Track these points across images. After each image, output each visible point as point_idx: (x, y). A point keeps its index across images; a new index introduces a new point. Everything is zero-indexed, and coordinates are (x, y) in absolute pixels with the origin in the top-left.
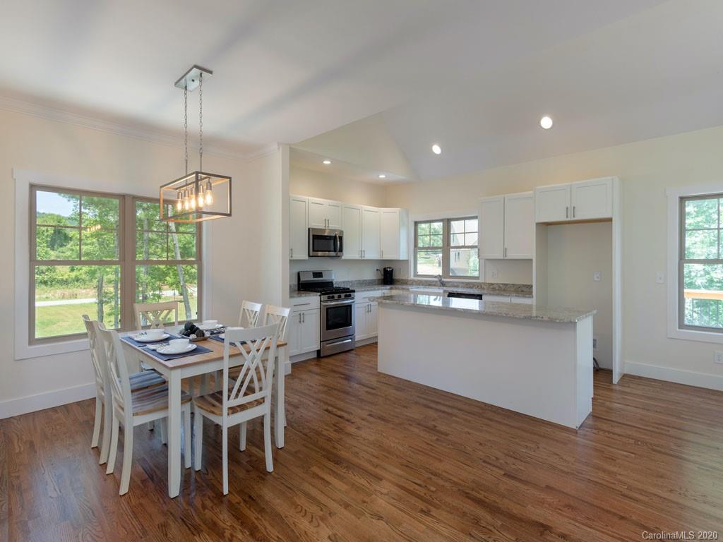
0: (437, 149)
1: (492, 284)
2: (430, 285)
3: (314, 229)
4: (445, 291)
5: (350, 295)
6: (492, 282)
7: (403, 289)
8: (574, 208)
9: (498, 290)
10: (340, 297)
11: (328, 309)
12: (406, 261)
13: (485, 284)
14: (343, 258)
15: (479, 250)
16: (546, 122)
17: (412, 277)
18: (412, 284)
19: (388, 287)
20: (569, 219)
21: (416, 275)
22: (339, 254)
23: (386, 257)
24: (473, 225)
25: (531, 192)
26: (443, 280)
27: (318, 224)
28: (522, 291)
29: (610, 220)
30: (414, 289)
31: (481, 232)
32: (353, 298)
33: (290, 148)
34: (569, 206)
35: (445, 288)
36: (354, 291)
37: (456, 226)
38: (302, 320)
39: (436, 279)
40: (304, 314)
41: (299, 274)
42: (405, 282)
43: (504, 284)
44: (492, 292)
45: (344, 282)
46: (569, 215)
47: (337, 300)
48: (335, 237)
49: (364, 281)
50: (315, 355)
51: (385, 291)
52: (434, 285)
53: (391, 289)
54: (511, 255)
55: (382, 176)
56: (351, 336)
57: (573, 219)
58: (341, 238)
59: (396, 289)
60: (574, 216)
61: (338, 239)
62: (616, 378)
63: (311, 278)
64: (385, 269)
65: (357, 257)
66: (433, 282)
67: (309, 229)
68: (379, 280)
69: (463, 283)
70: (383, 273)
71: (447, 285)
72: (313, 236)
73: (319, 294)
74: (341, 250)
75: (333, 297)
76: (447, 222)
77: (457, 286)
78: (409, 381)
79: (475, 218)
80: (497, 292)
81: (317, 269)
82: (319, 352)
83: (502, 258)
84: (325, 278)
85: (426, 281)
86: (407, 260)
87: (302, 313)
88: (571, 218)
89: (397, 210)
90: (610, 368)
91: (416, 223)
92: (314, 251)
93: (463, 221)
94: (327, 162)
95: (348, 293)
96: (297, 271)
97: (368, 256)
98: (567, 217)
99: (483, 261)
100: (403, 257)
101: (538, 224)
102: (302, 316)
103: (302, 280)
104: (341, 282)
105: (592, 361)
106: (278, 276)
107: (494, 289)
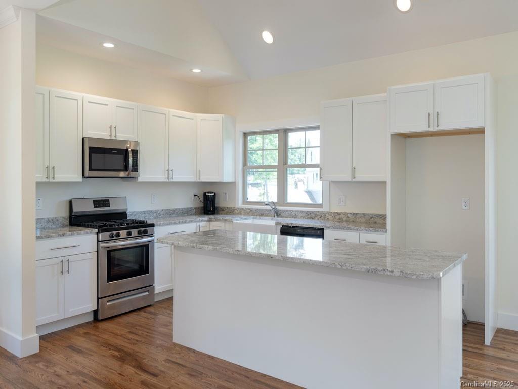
0: (267, 37)
1: (338, 214)
2: (262, 215)
3: (90, 139)
4: (277, 224)
5: (146, 232)
6: (339, 211)
7: (225, 220)
8: (438, 114)
9: (346, 221)
10: (129, 234)
11: (110, 252)
12: (233, 184)
13: (329, 213)
14: (140, 179)
15: (321, 169)
17: (239, 204)
18: (240, 214)
19: (206, 218)
20: (431, 129)
21: (245, 201)
22: (132, 174)
23: (205, 178)
24: (314, 137)
25: (386, 94)
26: (279, 208)
27: (100, 132)
28: (375, 223)
29: (481, 131)
30: (238, 221)
31: (324, 146)
32: (152, 235)
33: (37, 14)
34: (431, 113)
35: (280, 220)
36: (152, 225)
37: (294, 139)
38: (66, 269)
39: (269, 207)
40: (68, 261)
41: (71, 202)
42: (231, 211)
43: (354, 214)
44: (337, 224)
45: (144, 212)
46: (431, 125)
47: (125, 239)
48: (127, 151)
49: (174, 210)
50: (90, 318)
51: (202, 224)
52: (267, 215)
53: (210, 220)
54: (361, 176)
55: (197, 71)
56: (150, 287)
57: (436, 129)
58: (135, 153)
59: (216, 220)
60: (438, 126)
61: (130, 155)
63: (90, 208)
64: (205, 194)
65: (161, 177)
66: (266, 210)
67: (83, 139)
68: (196, 208)
69: (302, 212)
70: (202, 199)
71: (283, 214)
72: (90, 148)
73: (96, 230)
74: (135, 168)
75: (118, 235)
76: (284, 133)
77: (295, 217)
78: (213, 358)
79: (317, 128)
80: (345, 224)
81: (101, 194)
82: (96, 313)
83: (350, 179)
84: (114, 207)
85: (257, 210)
86: (235, 182)
87: (67, 258)
88: (434, 128)
89: (219, 117)
90: (480, 321)
91: (245, 135)
92: (90, 169)
93: (304, 132)
94: (109, 45)
95: (144, 227)
96: (69, 198)
97: (177, 177)
98: (429, 126)
99: (326, 184)
100: (227, 178)
101: (393, 136)
102: (66, 264)
103: (75, 210)
104: (141, 212)
107: (340, 221)
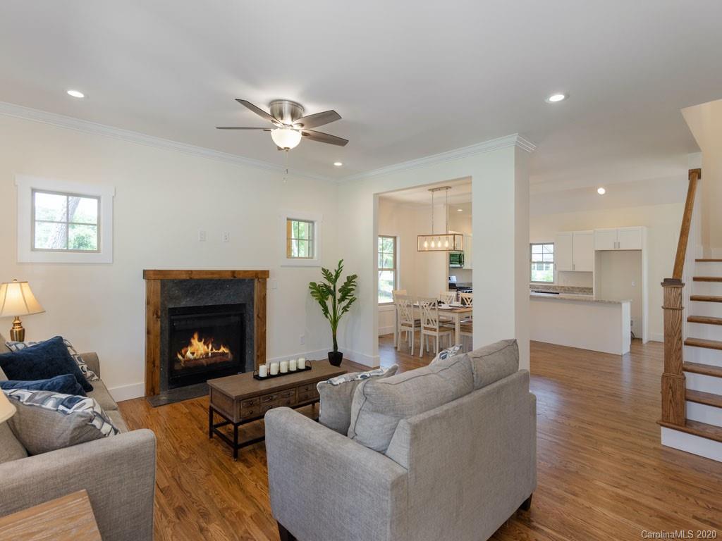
1: (563, 287)
8: (619, 243)
9: (568, 291)
13: (558, 287)
16: (601, 191)
24: (549, 248)
25: (591, 231)
28: (586, 291)
29: (640, 251)
31: (555, 253)
34: (616, 242)
37: (536, 249)
43: (572, 287)
54: (578, 269)
57: (618, 249)
62: (645, 341)
69: (542, 286)
76: (529, 246)
79: (551, 244)
83: (572, 270)
90: (641, 337)
93: (542, 246)
98: (615, 248)
99: (556, 272)
101: (596, 251)
105: (630, 333)
106: (445, 285)
107: (565, 290)
